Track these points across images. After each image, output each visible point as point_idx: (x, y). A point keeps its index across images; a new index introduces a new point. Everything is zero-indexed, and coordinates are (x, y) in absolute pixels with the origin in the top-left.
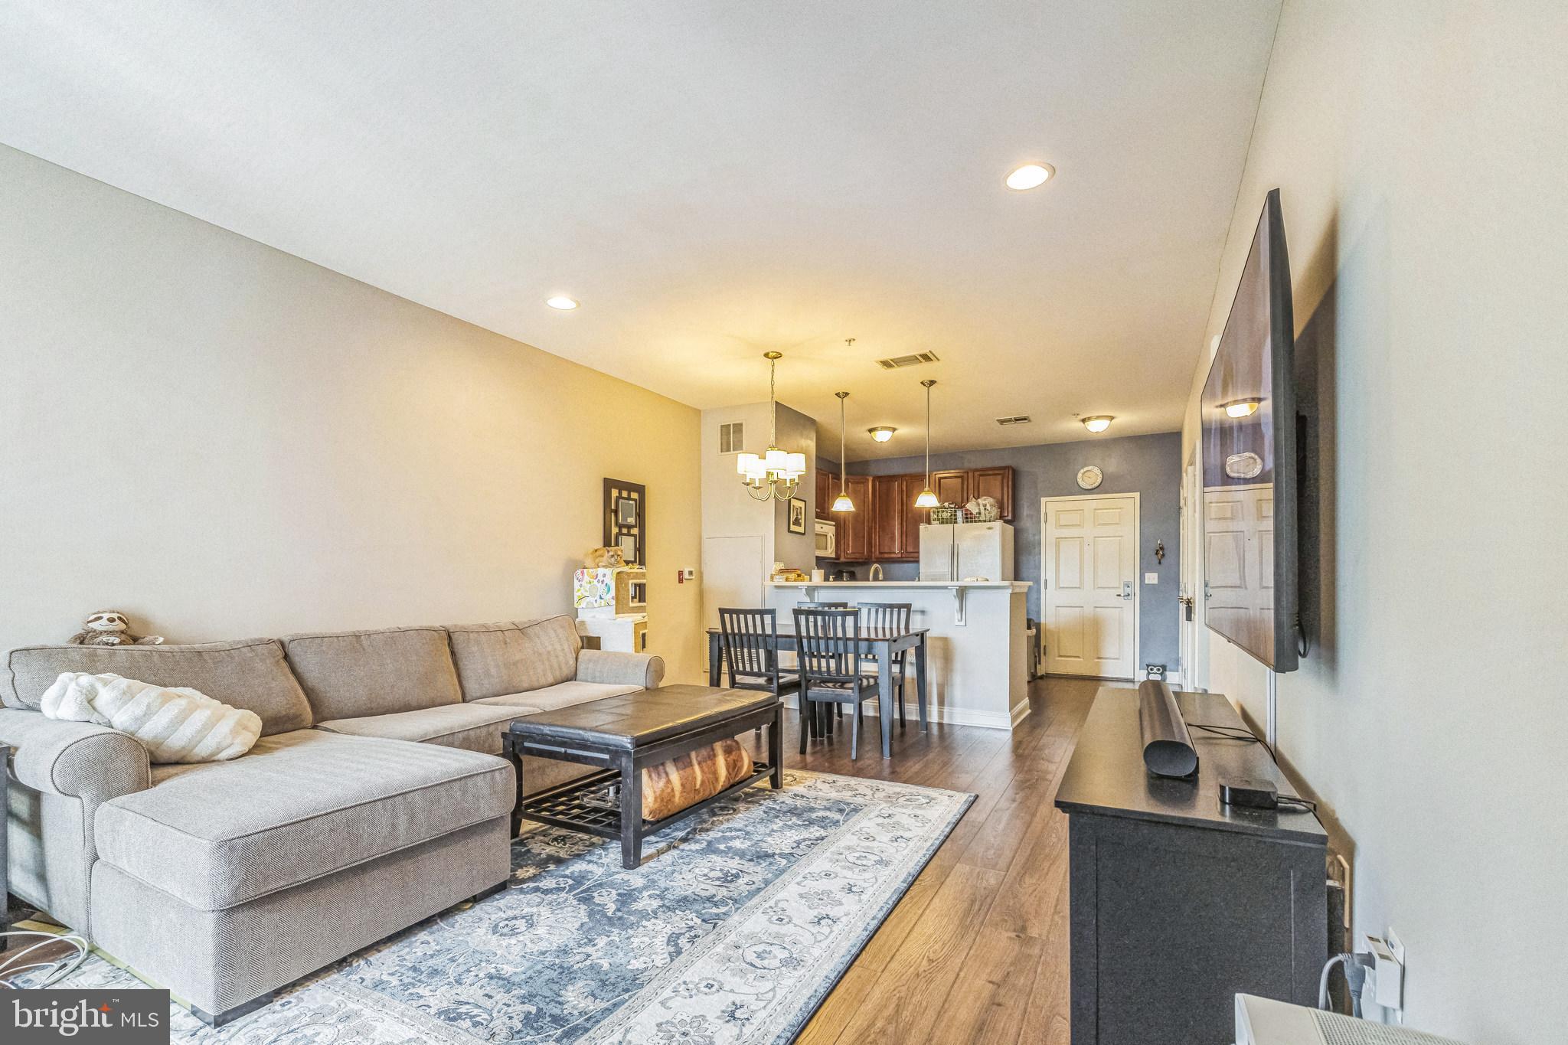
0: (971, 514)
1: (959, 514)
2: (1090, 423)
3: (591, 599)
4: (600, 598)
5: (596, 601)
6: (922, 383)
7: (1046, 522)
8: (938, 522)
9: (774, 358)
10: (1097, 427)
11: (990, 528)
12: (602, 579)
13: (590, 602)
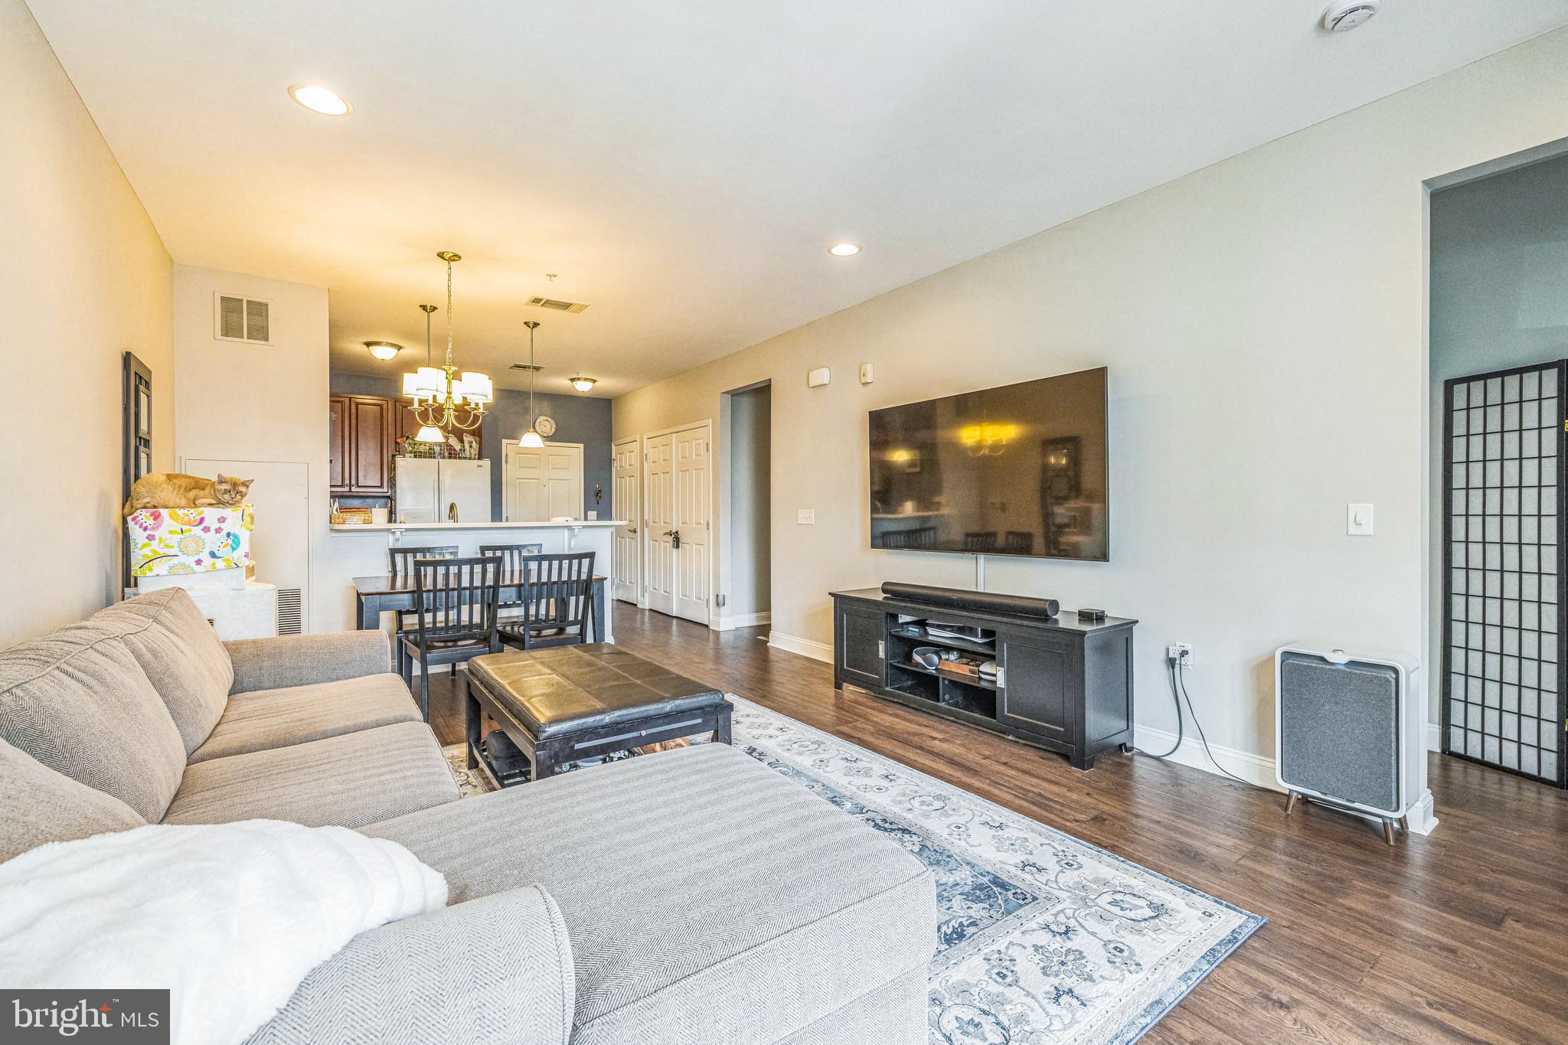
0: (455, 450)
2: (579, 382)
3: (183, 559)
4: (213, 555)
5: (199, 562)
6: (526, 323)
7: (506, 462)
8: (413, 455)
9: (450, 260)
10: (583, 387)
11: (480, 466)
12: (217, 525)
13: (183, 565)
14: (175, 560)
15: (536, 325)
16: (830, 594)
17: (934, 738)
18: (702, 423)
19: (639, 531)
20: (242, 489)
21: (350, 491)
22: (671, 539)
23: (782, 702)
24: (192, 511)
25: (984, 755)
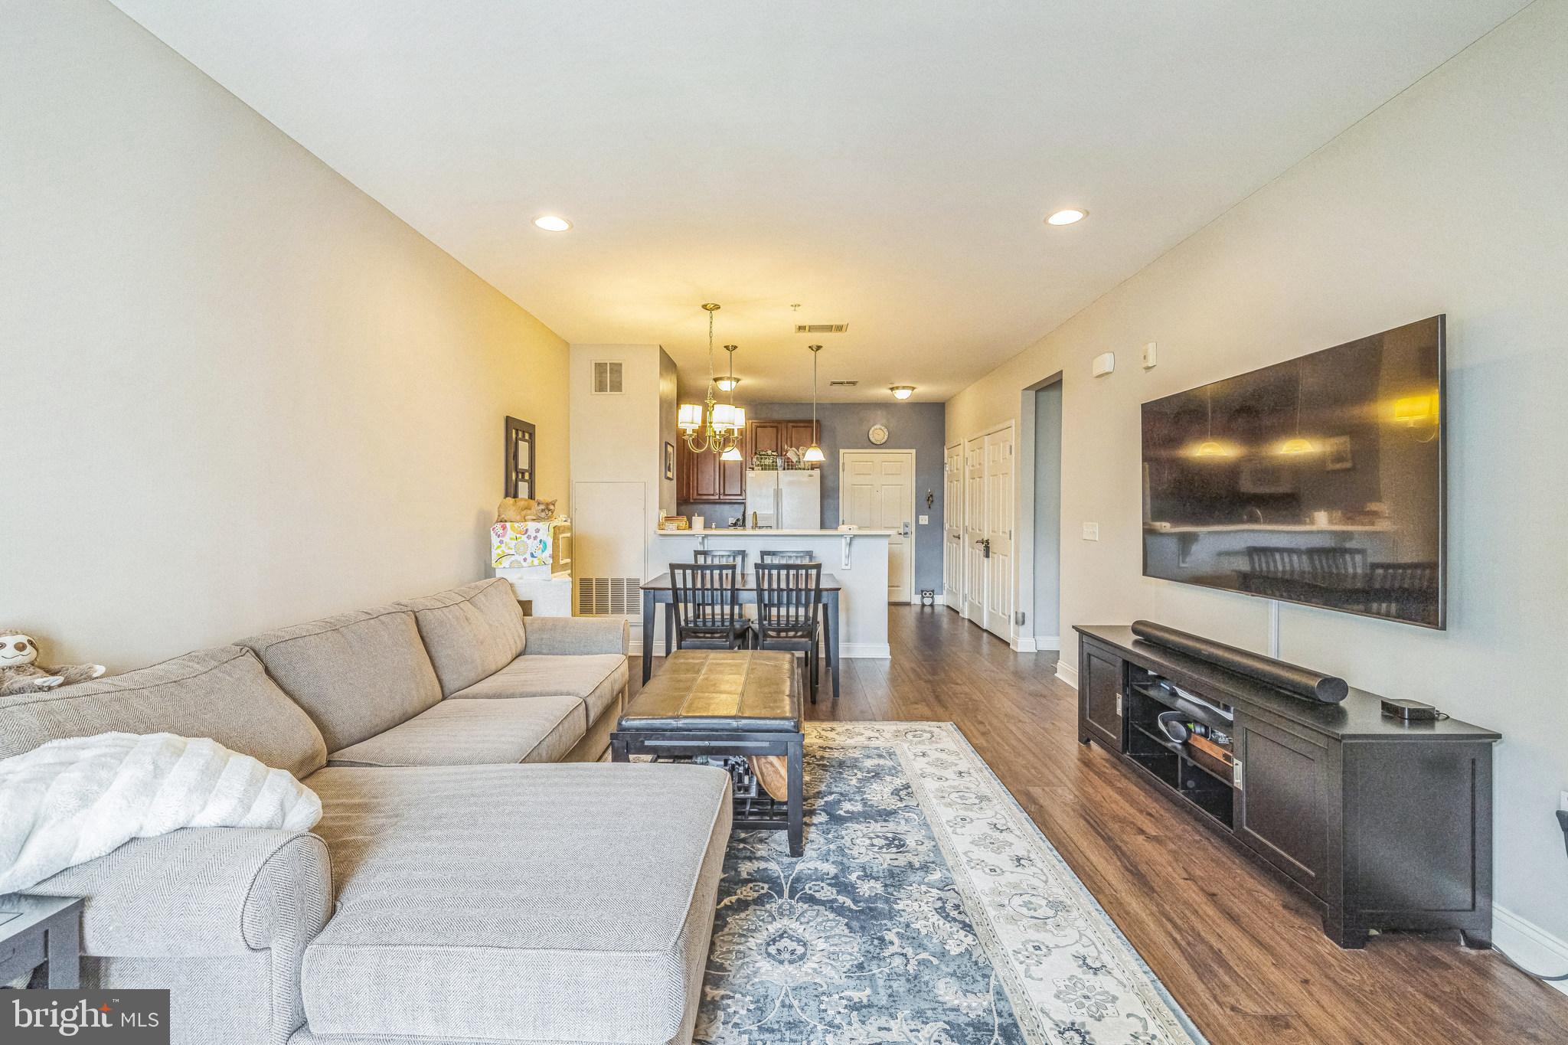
0: (791, 462)
1: (779, 462)
2: (897, 391)
3: (517, 557)
4: (532, 556)
5: (525, 560)
6: (810, 347)
7: (843, 471)
8: (760, 468)
9: (711, 310)
10: (902, 395)
11: (811, 476)
12: (535, 534)
13: (516, 561)
14: (513, 558)
15: (819, 348)
16: (1073, 627)
17: (1142, 832)
18: (1007, 424)
19: (961, 536)
20: (552, 507)
21: (719, 499)
22: (982, 547)
23: (998, 743)
24: (522, 524)
25: (1189, 874)
